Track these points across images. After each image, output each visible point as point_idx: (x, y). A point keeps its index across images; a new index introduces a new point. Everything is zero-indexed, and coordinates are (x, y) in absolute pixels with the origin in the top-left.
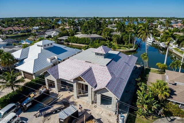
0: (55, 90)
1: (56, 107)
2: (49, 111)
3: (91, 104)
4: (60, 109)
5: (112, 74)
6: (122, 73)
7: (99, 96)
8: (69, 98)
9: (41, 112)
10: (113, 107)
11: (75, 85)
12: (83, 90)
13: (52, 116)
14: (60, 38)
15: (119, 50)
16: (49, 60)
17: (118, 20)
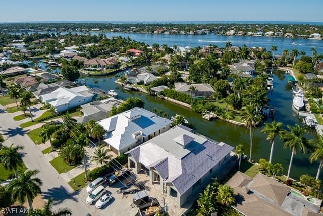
1: (133, 188)
2: (127, 190)
3: (162, 193)
4: (136, 191)
5: (184, 169)
8: (146, 181)
9: (121, 189)
10: (178, 200)
11: (151, 171)
13: (129, 195)
14: (154, 89)
15: (231, 121)
16: (134, 136)
17: (273, 34)
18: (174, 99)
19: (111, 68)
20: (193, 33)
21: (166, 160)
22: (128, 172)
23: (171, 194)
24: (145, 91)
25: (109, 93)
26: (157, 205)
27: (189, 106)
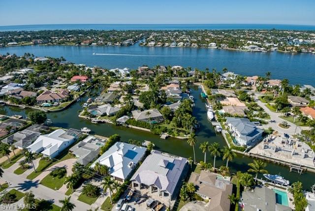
0: (138, 188)
1: (142, 199)
2: (140, 201)
3: (159, 196)
4: (145, 200)
5: (169, 180)
6: (174, 178)
7: (163, 193)
8: (147, 193)
9: (136, 202)
10: (169, 197)
11: (151, 187)
12: (154, 189)
13: (142, 204)
15: (178, 137)
16: (129, 167)
17: (184, 45)
18: (136, 126)
19: (67, 101)
20: (120, 45)
21: (158, 178)
22: (136, 191)
23: (164, 196)
24: (111, 122)
25: (82, 130)
26: (160, 203)
27: (149, 130)
